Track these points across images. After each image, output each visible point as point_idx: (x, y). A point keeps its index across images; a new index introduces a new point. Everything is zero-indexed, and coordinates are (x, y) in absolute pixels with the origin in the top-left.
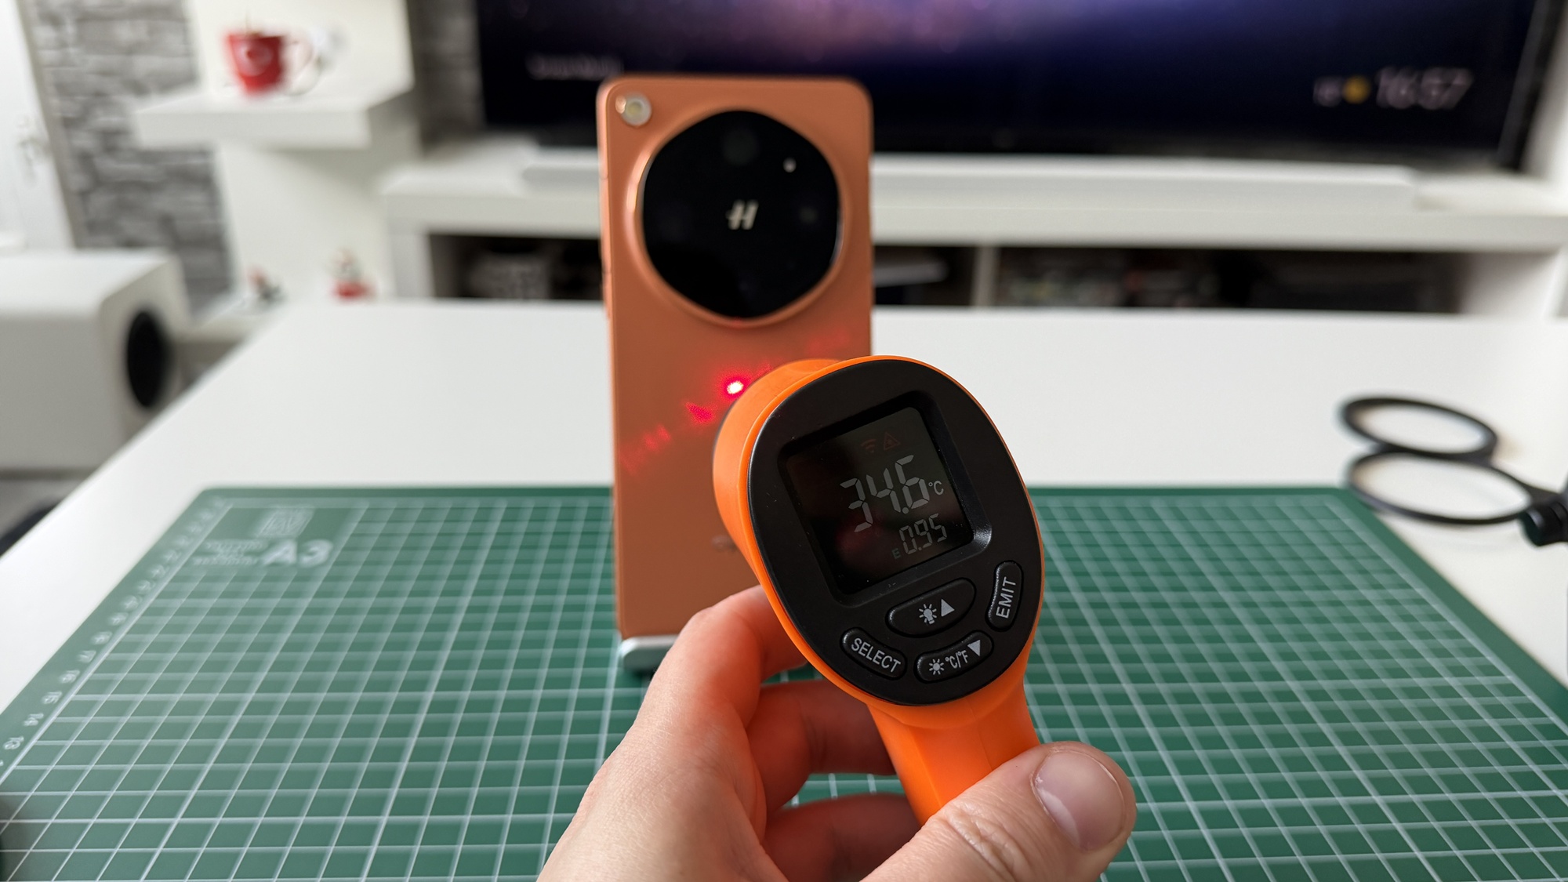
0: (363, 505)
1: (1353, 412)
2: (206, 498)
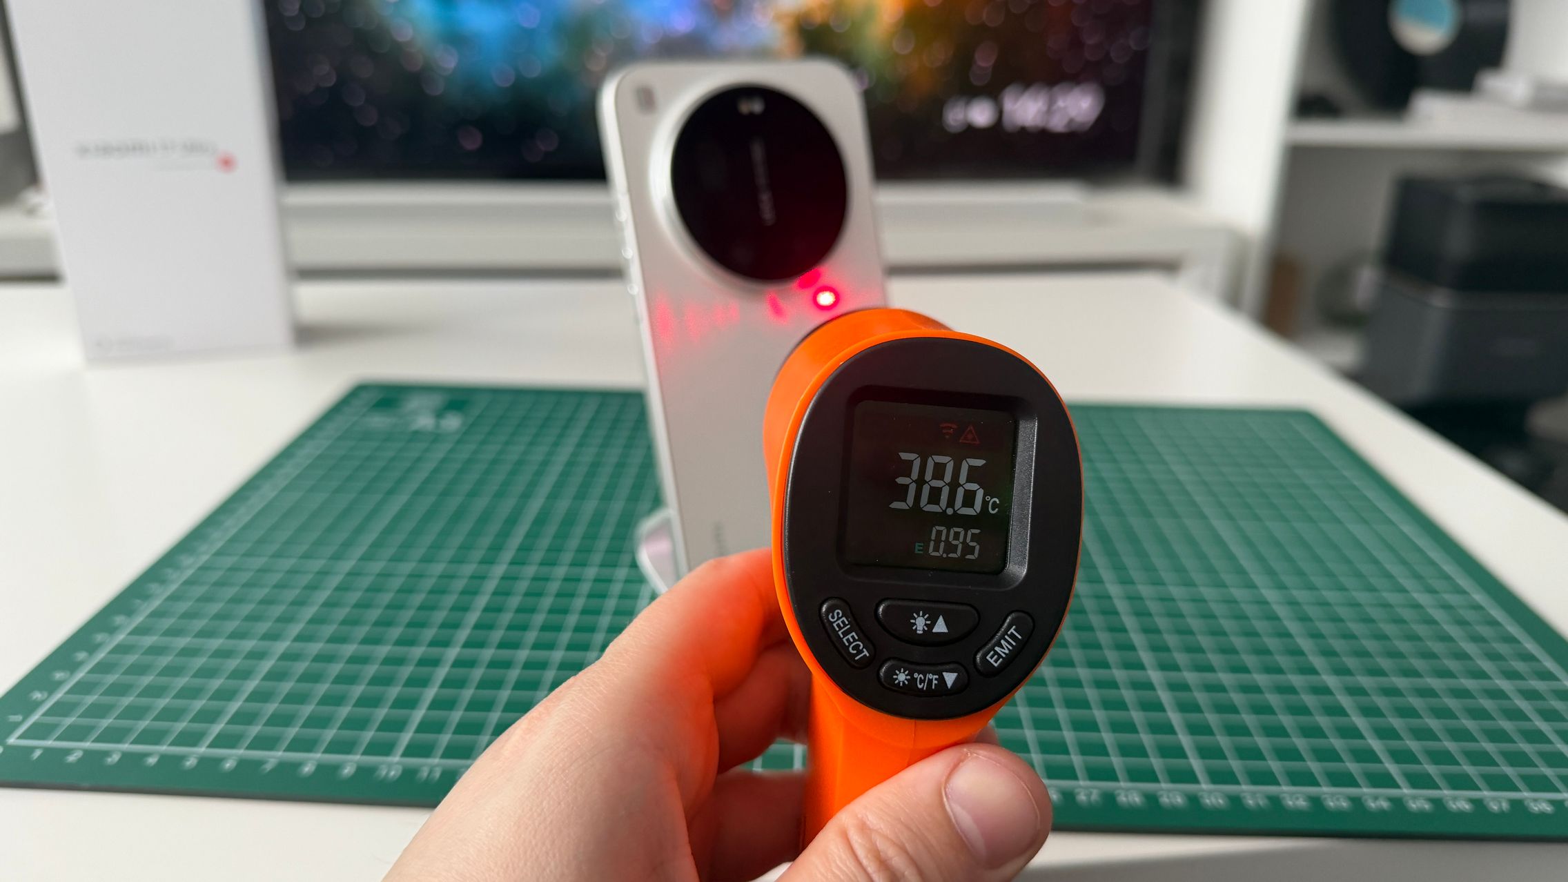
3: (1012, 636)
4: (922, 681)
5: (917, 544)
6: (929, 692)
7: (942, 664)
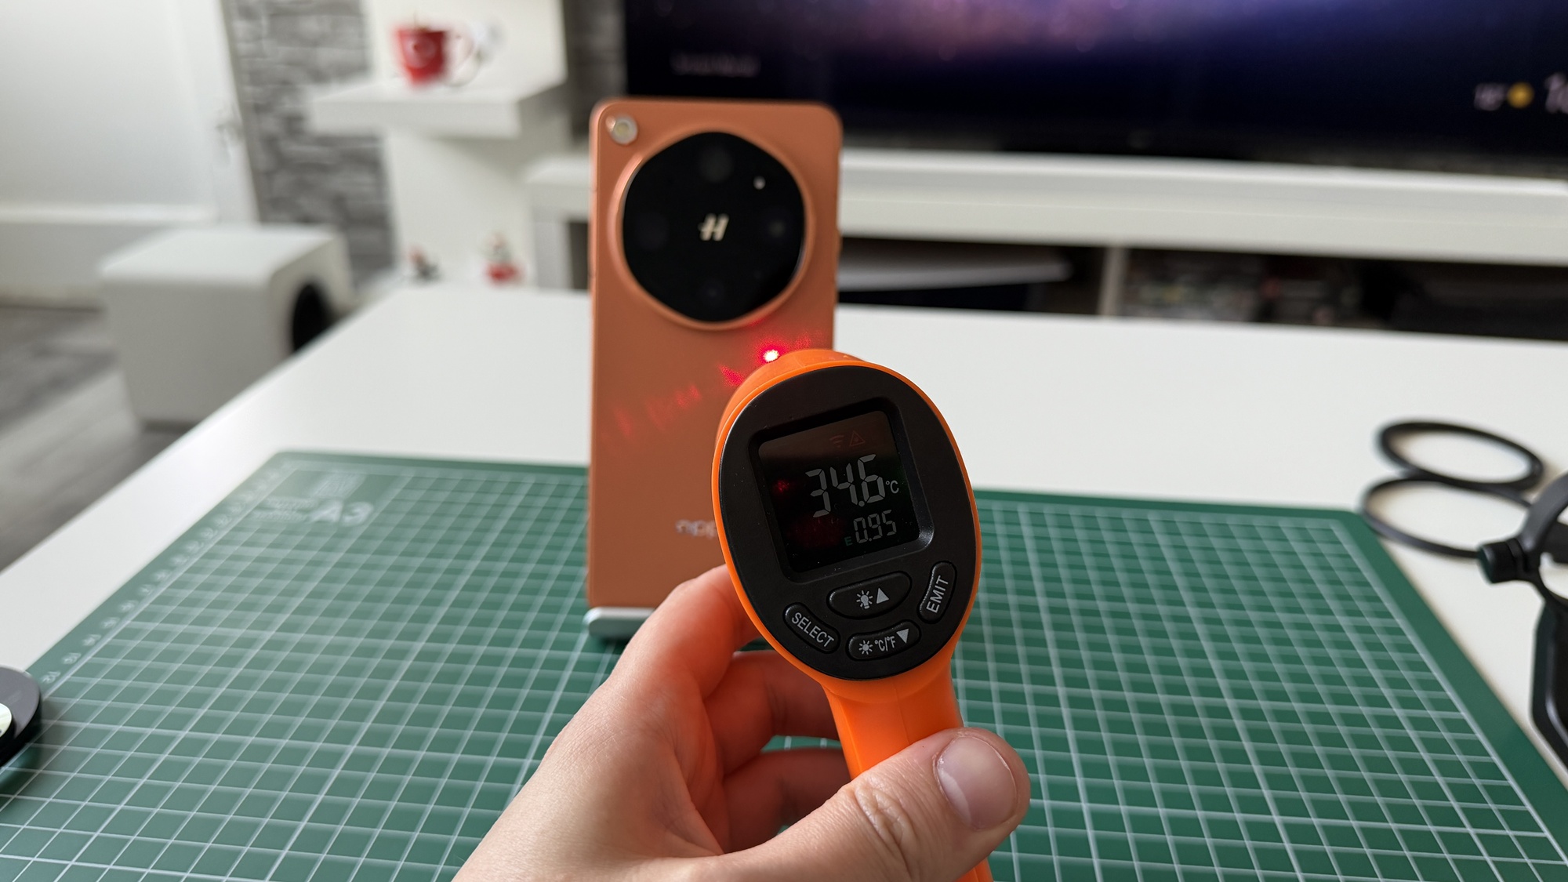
0: (409, 474)
1: (1391, 438)
2: (278, 459)
3: (940, 584)
4: (882, 645)
5: (846, 539)
6: (891, 653)
7: (894, 626)
